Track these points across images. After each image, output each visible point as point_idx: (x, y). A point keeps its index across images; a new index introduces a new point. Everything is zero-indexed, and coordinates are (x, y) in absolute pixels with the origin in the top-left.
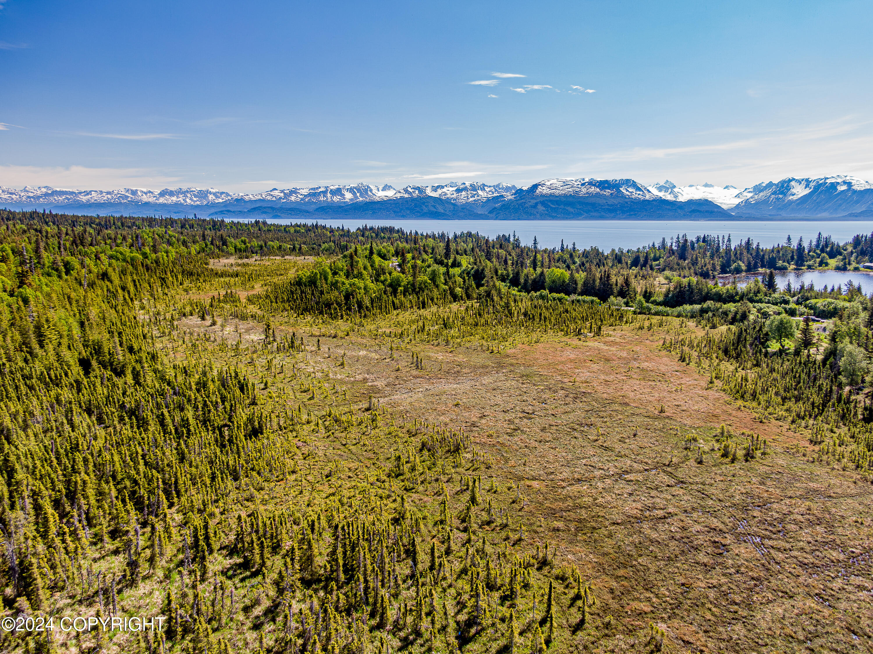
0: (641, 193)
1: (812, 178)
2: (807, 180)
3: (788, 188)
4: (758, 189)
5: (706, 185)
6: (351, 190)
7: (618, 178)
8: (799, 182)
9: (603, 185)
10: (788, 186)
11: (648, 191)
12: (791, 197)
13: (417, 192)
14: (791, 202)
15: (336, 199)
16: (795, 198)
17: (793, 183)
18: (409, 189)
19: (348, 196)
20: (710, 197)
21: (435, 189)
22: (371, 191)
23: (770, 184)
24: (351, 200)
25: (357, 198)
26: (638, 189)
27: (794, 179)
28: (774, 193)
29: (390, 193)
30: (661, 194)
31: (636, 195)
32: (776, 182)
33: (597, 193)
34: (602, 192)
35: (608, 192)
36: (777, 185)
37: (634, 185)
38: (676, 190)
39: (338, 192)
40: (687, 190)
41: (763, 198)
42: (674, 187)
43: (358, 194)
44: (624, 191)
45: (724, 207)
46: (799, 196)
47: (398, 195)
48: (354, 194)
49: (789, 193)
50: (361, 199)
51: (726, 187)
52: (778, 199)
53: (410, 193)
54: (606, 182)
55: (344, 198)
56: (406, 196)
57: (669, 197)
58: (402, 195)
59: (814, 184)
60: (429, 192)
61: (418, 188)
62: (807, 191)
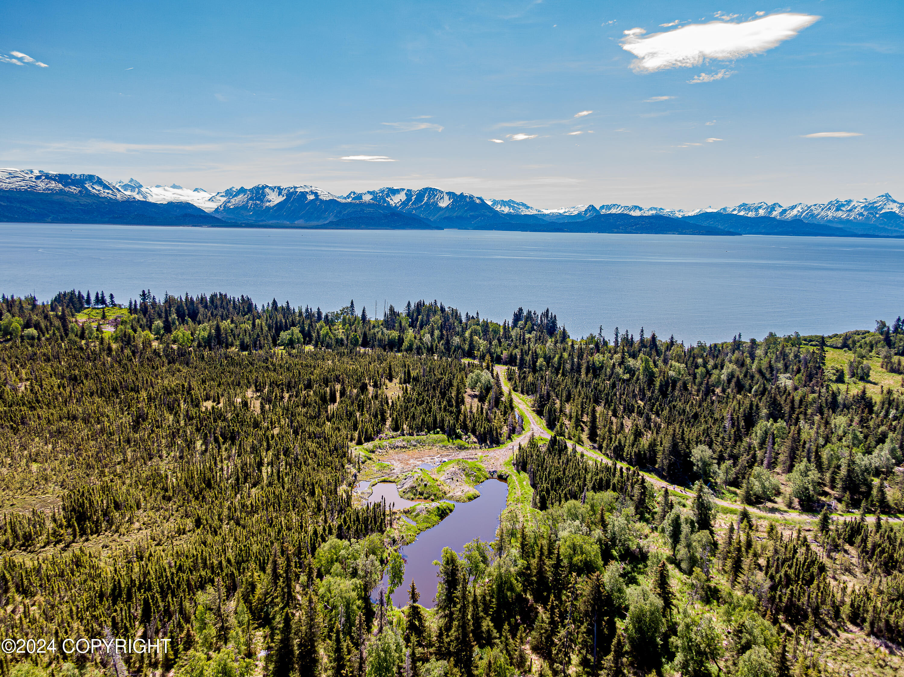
0: (110, 192)
1: (283, 186)
2: (279, 188)
3: (264, 195)
4: (229, 193)
5: (174, 187)
7: (78, 173)
8: (273, 189)
9: (62, 179)
10: (263, 192)
11: (117, 189)
12: (268, 204)
14: (268, 208)
16: (272, 204)
17: (267, 190)
20: (183, 199)
23: (242, 190)
26: (106, 187)
27: (267, 186)
28: (251, 199)
30: (128, 193)
31: (105, 193)
32: (248, 187)
33: (61, 190)
34: (67, 189)
35: (74, 189)
36: (251, 190)
37: (100, 182)
38: (143, 189)
40: (155, 190)
41: (241, 204)
42: (141, 186)
44: (90, 189)
45: (206, 210)
46: (276, 203)
49: (265, 199)
51: (196, 190)
52: (256, 205)
54: (66, 177)
57: (139, 197)
59: (286, 192)
62: (281, 199)
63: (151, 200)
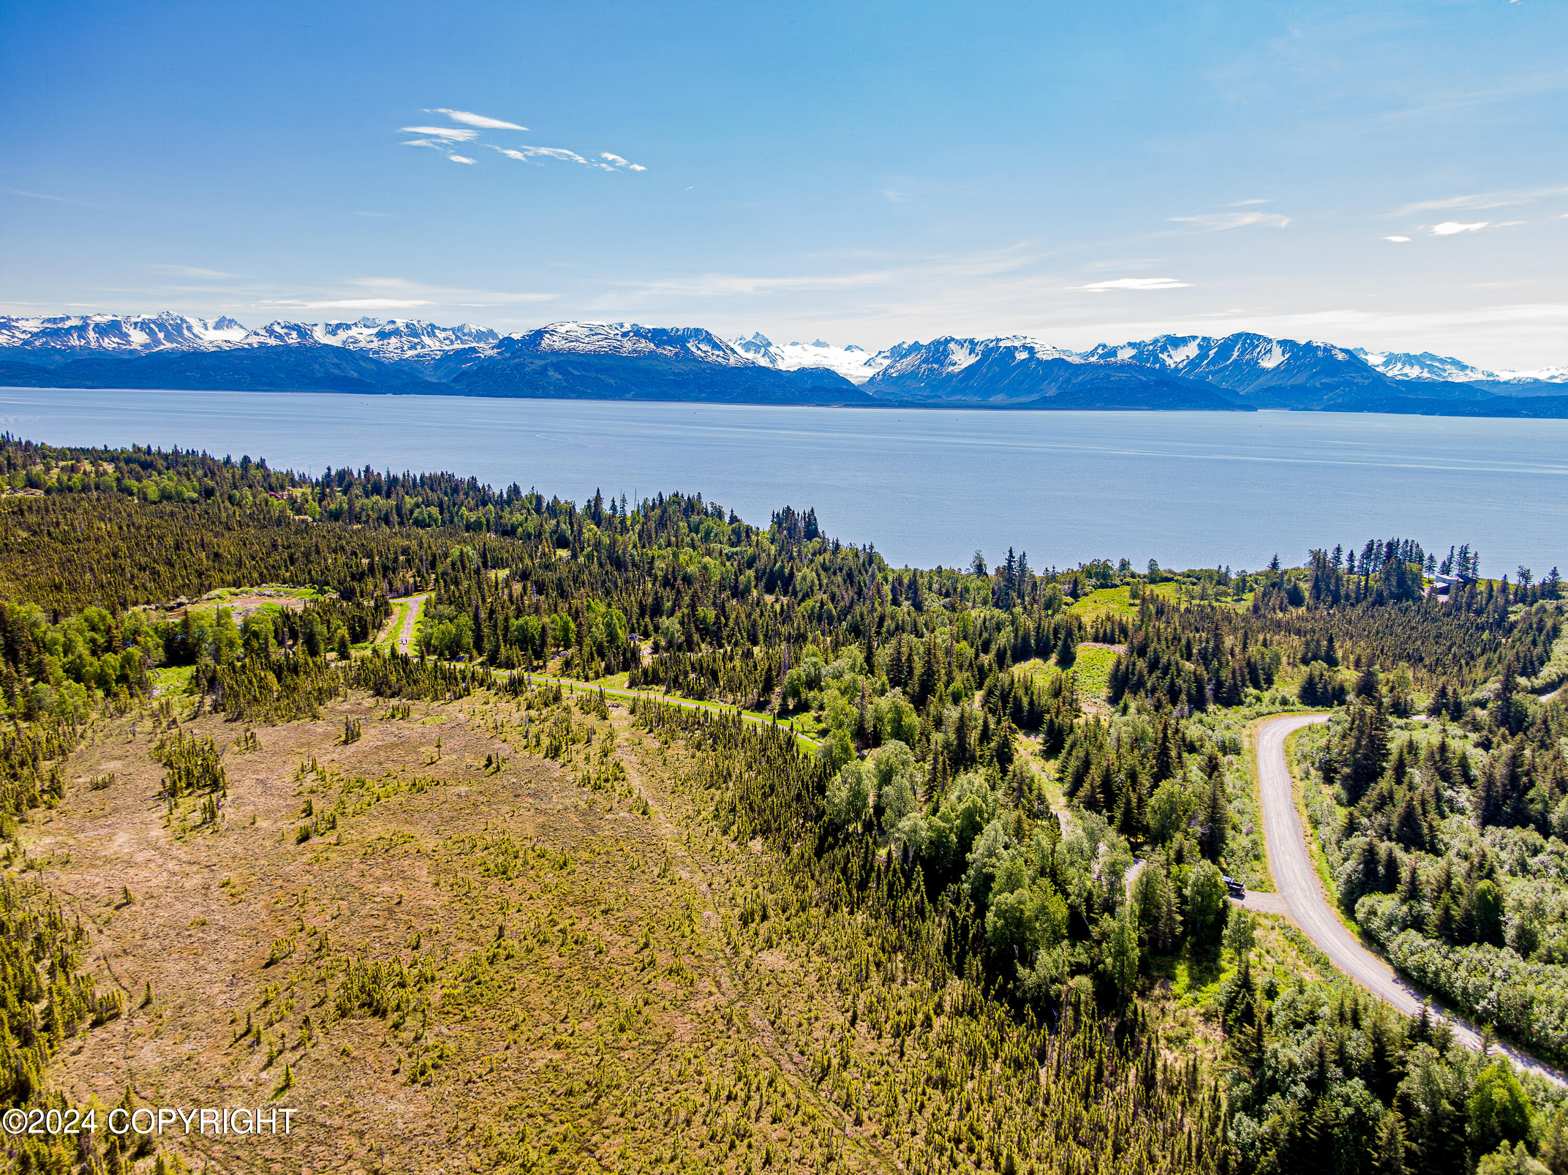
0: (721, 353)
1: (979, 338)
2: (971, 342)
3: (946, 353)
4: (898, 353)
5: (818, 344)
6: (144, 326)
7: (681, 327)
8: (961, 344)
9: (658, 336)
10: (945, 350)
11: (732, 350)
12: (951, 368)
13: (294, 334)
14: (951, 376)
15: (110, 343)
16: (957, 369)
17: (952, 346)
18: (277, 328)
19: (138, 338)
20: (825, 363)
21: (333, 330)
22: (189, 328)
23: (916, 347)
24: (146, 346)
25: (157, 342)
26: (716, 346)
27: (953, 339)
28: (925, 361)
29: (235, 336)
30: (750, 356)
31: (715, 356)
32: (925, 342)
33: (652, 352)
34: (659, 351)
35: (669, 351)
36: (928, 347)
37: (708, 339)
38: (772, 349)
39: (113, 328)
40: (789, 350)
41: (910, 369)
42: (770, 344)
43: (161, 335)
44: (694, 349)
45: (853, 381)
46: (963, 367)
47: (255, 341)
48: (151, 333)
49: (948, 361)
50: (168, 345)
51: (849, 348)
52: (931, 370)
53: (279, 337)
54: (663, 331)
55: (129, 343)
56: (272, 342)
57: (763, 362)
58: (262, 339)
59: (982, 348)
60: (321, 336)
61: (297, 328)
62: (973, 360)
63: (782, 366)
